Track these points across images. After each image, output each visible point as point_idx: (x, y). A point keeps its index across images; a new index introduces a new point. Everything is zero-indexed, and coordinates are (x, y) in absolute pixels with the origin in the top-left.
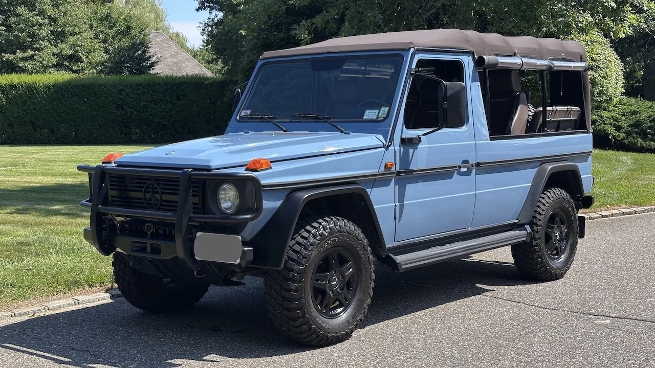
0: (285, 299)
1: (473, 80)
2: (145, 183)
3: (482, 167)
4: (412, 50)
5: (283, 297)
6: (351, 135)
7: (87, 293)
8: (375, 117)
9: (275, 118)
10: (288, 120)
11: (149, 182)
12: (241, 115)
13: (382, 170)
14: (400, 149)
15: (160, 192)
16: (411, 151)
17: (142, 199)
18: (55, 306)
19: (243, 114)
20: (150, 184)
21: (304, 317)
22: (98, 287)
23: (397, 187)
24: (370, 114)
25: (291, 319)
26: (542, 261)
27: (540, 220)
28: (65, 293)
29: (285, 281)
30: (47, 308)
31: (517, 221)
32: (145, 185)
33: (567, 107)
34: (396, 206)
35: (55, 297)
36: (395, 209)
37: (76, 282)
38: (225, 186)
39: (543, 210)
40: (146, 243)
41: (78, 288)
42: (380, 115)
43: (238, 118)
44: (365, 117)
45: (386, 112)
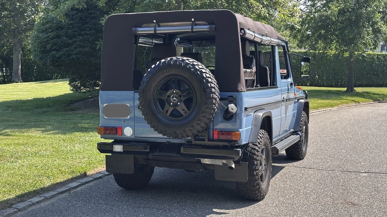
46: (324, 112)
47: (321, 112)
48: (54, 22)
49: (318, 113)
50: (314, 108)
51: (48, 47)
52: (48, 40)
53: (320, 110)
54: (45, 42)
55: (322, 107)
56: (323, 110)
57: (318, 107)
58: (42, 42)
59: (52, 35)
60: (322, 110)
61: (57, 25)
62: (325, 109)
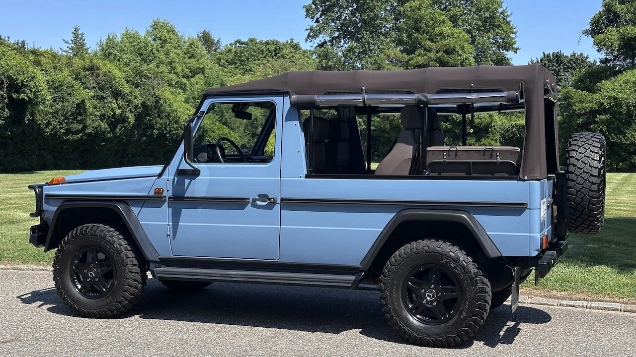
1: (288, 118)
3: (289, 203)
13: (152, 194)
14: (174, 179)
16: (187, 181)
23: (170, 209)
31: (359, 266)
34: (168, 225)
36: (168, 227)
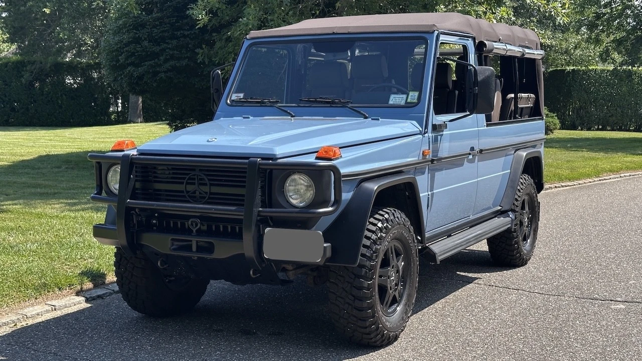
0: (356, 298)
2: (187, 174)
4: (436, 32)
5: (354, 296)
6: (380, 121)
7: (58, 297)
8: (403, 103)
9: (277, 102)
10: (294, 105)
11: (193, 173)
12: (232, 99)
13: (421, 158)
14: (432, 136)
15: (208, 184)
16: (439, 137)
17: (182, 192)
18: (34, 313)
19: (234, 97)
20: (194, 175)
21: (373, 316)
22: (68, 290)
23: (429, 174)
24: (396, 99)
25: (360, 320)
26: (519, 247)
27: (517, 206)
28: (36, 298)
29: (356, 278)
30: (25, 316)
31: (500, 208)
32: (187, 177)
33: (527, 95)
34: (428, 195)
35: (28, 304)
36: (428, 197)
37: (45, 285)
38: (296, 177)
39: (519, 197)
40: (191, 241)
41: (49, 292)
42: (409, 100)
43: (228, 102)
44: (391, 102)
45: (416, 97)
46: (629, 179)
47: (625, 178)
48: (131, 15)
49: (617, 179)
50: (611, 171)
51: (122, 59)
52: (120, 48)
53: (622, 175)
54: (117, 50)
55: (628, 169)
56: (628, 174)
57: (621, 169)
58: (113, 52)
59: (126, 37)
60: (625, 174)
61: (134, 21)
62: (634, 174)
